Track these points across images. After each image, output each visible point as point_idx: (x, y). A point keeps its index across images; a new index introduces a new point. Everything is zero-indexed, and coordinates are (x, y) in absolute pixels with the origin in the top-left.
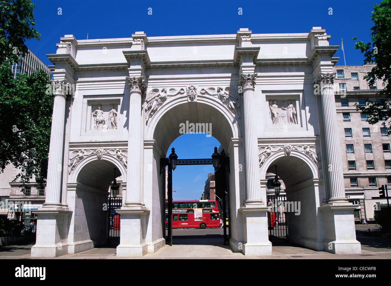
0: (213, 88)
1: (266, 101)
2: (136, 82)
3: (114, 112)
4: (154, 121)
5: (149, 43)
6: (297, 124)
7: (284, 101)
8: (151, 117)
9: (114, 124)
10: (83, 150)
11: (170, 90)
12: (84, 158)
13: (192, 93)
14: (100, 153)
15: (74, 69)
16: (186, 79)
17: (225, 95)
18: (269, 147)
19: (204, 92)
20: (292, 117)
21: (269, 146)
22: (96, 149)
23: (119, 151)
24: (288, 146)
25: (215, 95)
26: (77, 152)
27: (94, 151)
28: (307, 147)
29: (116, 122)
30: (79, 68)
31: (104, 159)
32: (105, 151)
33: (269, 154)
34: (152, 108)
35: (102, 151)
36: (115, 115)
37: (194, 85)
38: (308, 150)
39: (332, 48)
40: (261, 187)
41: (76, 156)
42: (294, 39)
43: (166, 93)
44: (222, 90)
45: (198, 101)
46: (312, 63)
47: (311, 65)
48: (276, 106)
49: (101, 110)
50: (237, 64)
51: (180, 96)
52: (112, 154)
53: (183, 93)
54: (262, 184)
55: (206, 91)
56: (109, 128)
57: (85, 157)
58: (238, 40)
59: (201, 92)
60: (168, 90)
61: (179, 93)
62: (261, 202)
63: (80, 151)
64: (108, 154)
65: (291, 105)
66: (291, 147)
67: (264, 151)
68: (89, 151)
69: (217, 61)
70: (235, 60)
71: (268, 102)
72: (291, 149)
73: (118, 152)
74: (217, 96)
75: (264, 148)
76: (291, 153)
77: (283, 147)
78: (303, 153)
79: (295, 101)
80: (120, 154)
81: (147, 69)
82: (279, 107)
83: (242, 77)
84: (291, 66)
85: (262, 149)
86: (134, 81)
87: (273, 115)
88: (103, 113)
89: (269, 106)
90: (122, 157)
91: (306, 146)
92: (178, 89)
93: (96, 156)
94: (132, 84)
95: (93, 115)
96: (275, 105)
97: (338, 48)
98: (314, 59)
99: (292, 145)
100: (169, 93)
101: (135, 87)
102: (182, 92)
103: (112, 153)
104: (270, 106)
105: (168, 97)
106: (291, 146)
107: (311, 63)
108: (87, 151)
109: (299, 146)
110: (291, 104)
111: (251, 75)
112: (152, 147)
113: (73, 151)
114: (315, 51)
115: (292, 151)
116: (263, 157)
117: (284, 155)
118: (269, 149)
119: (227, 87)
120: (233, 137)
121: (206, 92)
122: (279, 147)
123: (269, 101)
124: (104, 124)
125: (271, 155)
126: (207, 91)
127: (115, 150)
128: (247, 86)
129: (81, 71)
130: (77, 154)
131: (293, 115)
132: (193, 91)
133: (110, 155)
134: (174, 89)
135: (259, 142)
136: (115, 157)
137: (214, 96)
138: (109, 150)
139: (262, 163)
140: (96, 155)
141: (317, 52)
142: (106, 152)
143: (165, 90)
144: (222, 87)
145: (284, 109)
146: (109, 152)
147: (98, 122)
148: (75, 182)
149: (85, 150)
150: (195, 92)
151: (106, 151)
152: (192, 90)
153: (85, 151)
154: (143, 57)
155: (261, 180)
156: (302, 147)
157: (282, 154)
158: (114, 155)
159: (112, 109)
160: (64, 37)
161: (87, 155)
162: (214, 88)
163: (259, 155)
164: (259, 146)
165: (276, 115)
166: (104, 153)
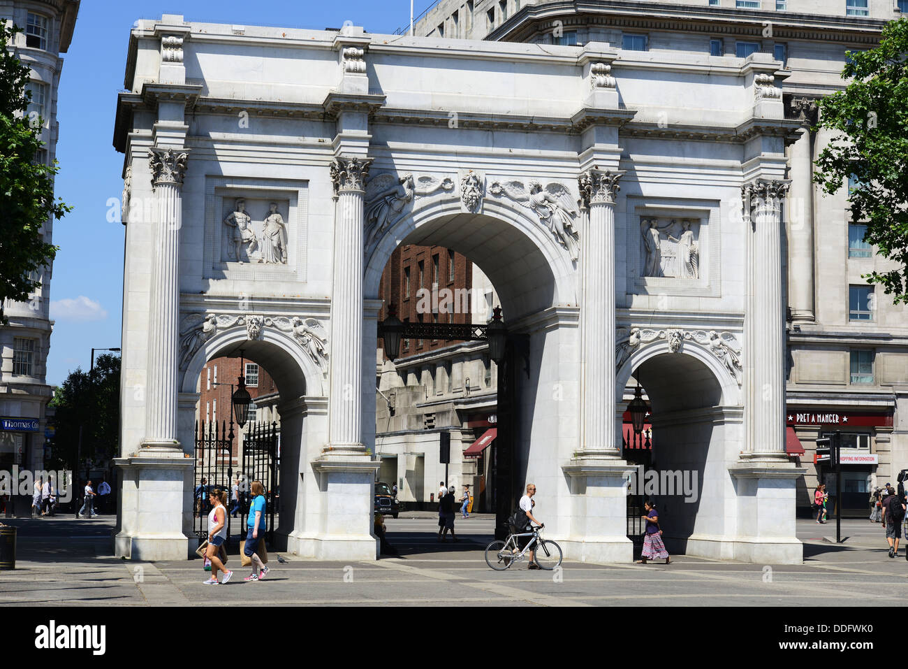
0: (519, 183)
1: (636, 220)
6: (699, 277)
7: (674, 221)
10: (214, 316)
11: (422, 179)
13: (472, 193)
16: (457, 154)
18: (636, 331)
19: (497, 190)
20: (688, 259)
21: (634, 329)
22: (246, 315)
23: (301, 323)
24: (677, 331)
25: (523, 200)
27: (239, 319)
28: (717, 336)
29: (283, 247)
31: (264, 339)
32: (265, 320)
33: (634, 347)
34: (380, 224)
35: (260, 321)
37: (476, 172)
41: (196, 329)
43: (411, 186)
44: (540, 189)
45: (484, 213)
46: (745, 139)
48: (657, 233)
51: (441, 196)
52: (284, 329)
53: (449, 191)
55: (503, 189)
56: (267, 261)
59: (492, 192)
60: (415, 178)
61: (441, 189)
62: (617, 454)
63: (204, 318)
64: (273, 328)
65: (689, 233)
66: (683, 333)
67: (625, 340)
68: (228, 318)
71: (639, 221)
72: (683, 339)
73: (298, 325)
74: (527, 204)
75: (623, 332)
76: (681, 347)
77: (665, 332)
79: (698, 221)
80: (302, 331)
85: (619, 334)
87: (648, 253)
88: (249, 222)
89: (641, 231)
90: (308, 337)
91: (717, 332)
92: (440, 179)
93: (245, 332)
95: (224, 223)
96: (653, 231)
99: (683, 330)
100: (418, 187)
102: (448, 186)
103: (282, 325)
104: (643, 231)
105: (415, 197)
107: (742, 139)
108: (222, 318)
109: (700, 333)
110: (689, 229)
112: (375, 315)
115: (684, 342)
116: (621, 354)
117: (666, 351)
118: (636, 334)
119: (551, 184)
120: (557, 304)
121: (503, 192)
122: (657, 333)
123: (642, 219)
125: (639, 349)
126: (507, 190)
127: (291, 320)
130: (199, 323)
131: (691, 257)
132: (475, 187)
133: (277, 330)
134: (429, 179)
137: (522, 203)
138: (276, 318)
142: (270, 323)
143: (410, 178)
144: (541, 182)
145: (671, 240)
146: (276, 323)
147: (239, 244)
149: (217, 314)
150: (479, 190)
151: (270, 320)
152: (473, 185)
153: (218, 319)
157: (663, 349)
161: (223, 329)
162: (523, 182)
165: (653, 253)
166: (265, 326)
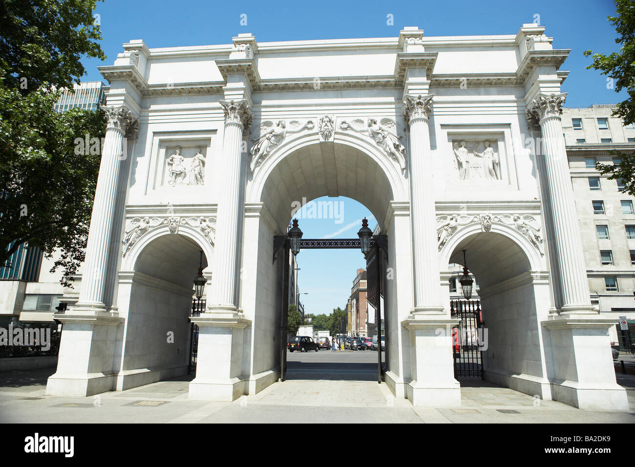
0: (360, 120)
1: (449, 142)
2: (235, 108)
3: (200, 158)
4: (263, 172)
5: (260, 52)
6: (501, 179)
7: (478, 142)
8: (259, 166)
9: (199, 177)
10: (147, 219)
11: (291, 123)
12: (149, 231)
13: (326, 127)
14: (174, 224)
15: (141, 92)
16: (316, 105)
17: (381, 131)
18: (455, 217)
19: (345, 126)
20: (491, 167)
21: (453, 215)
22: (168, 217)
23: (205, 221)
24: (487, 216)
25: (364, 131)
26: (138, 220)
27: (165, 220)
28: (519, 218)
29: (202, 175)
30: (149, 90)
31: (179, 233)
32: (181, 220)
33: (454, 229)
34: (261, 152)
35: (177, 220)
36: (201, 164)
37: (330, 116)
38: (520, 222)
39: (558, 52)
40: (442, 285)
41: (136, 228)
42: (493, 44)
43: (284, 127)
44: (375, 123)
45: (336, 141)
46: (524, 80)
47: (522, 83)
48: (466, 150)
49: (180, 155)
50: (400, 83)
51: (306, 132)
52: (193, 225)
53: (311, 129)
54: (442, 278)
55: (349, 125)
56: (192, 184)
57: (150, 229)
58: (400, 46)
59: (341, 127)
60: (287, 123)
61: (305, 128)
62: (442, 310)
63: (142, 220)
64: (186, 225)
65: (490, 149)
66: (492, 217)
67: (446, 223)
68: (157, 219)
69: (367, 78)
70: (397, 76)
71: (452, 143)
72: (492, 221)
73: (203, 222)
74: (367, 134)
75: (445, 218)
76: (491, 227)
77: (478, 217)
78: (513, 227)
79: (496, 142)
80: (205, 226)
81: (254, 90)
82: (470, 151)
83: (408, 100)
84: (489, 86)
85: (442, 220)
86: (232, 107)
87: (460, 164)
88: (183, 161)
89: (453, 150)
90: (209, 230)
91: (518, 215)
92: (303, 122)
93: (167, 229)
94: (229, 111)
95: (167, 163)
96: (463, 149)
97: (569, 53)
98: (527, 74)
99: (493, 214)
100: (288, 128)
101: (232, 116)
102: (310, 126)
103: (192, 223)
104: (455, 150)
105: (288, 134)
106: (491, 215)
107: (522, 81)
108: (153, 220)
109: (506, 216)
110: (490, 146)
111: (424, 97)
112: (258, 214)
113: (131, 220)
114: (529, 58)
115: (493, 223)
116: (444, 234)
117: (480, 231)
118: (454, 219)
119: (383, 119)
120: (393, 200)
121: (349, 127)
122: (472, 218)
123: (454, 141)
124: (184, 177)
125: (458, 230)
126: (352, 125)
127: (198, 219)
128: (417, 114)
129: (153, 94)
130: (138, 224)
131: (493, 165)
132: (328, 124)
133: (189, 226)
134: (297, 122)
135: (437, 208)
136: (198, 230)
137: (363, 133)
138: (189, 219)
139: (443, 244)
140: (167, 226)
141: (533, 60)
142: (184, 222)
143: (283, 123)
144: (376, 119)
145: (477, 156)
146: (189, 222)
147: (175, 174)
148: (132, 270)
149: (150, 218)
150: (331, 125)
151: (185, 220)
152: (326, 122)
153: (151, 220)
154: (247, 69)
155: (441, 273)
156: (510, 217)
157: (477, 229)
158: (197, 227)
159: (197, 154)
160: (129, 42)
161: (153, 227)
162: (362, 120)
163: (438, 230)
164: (437, 215)
165: (464, 164)
166: (181, 224)
